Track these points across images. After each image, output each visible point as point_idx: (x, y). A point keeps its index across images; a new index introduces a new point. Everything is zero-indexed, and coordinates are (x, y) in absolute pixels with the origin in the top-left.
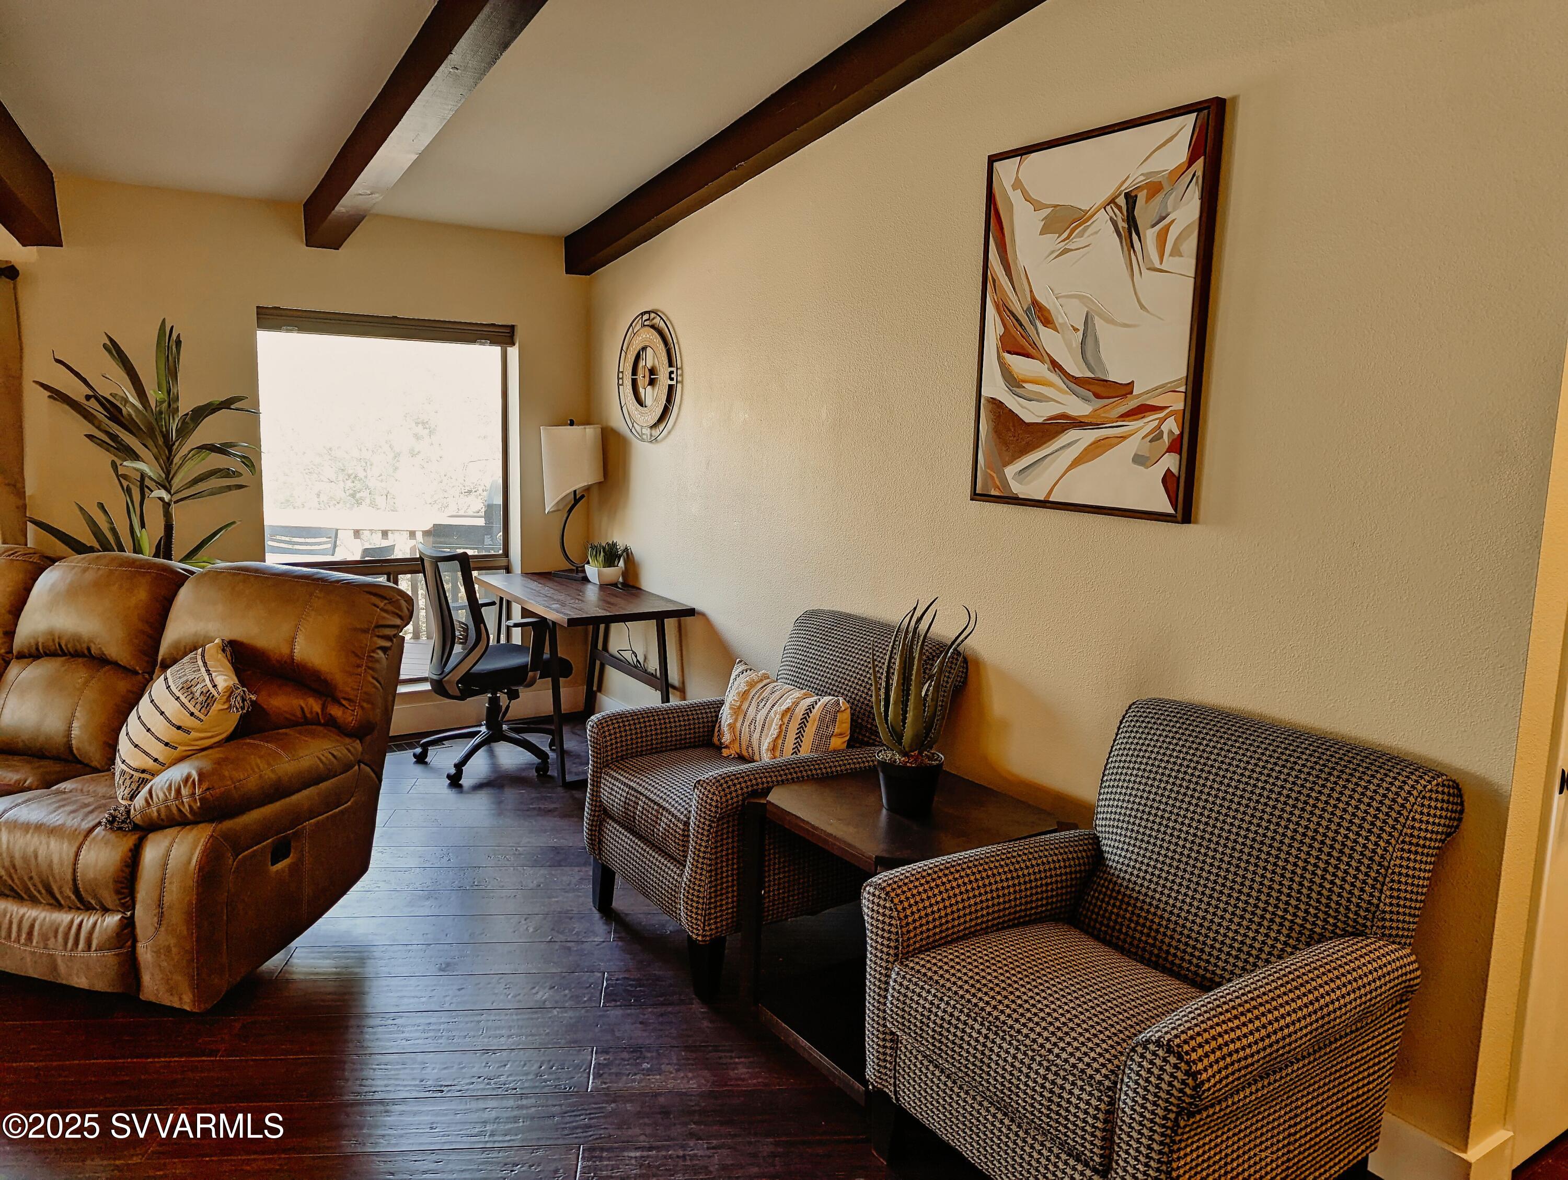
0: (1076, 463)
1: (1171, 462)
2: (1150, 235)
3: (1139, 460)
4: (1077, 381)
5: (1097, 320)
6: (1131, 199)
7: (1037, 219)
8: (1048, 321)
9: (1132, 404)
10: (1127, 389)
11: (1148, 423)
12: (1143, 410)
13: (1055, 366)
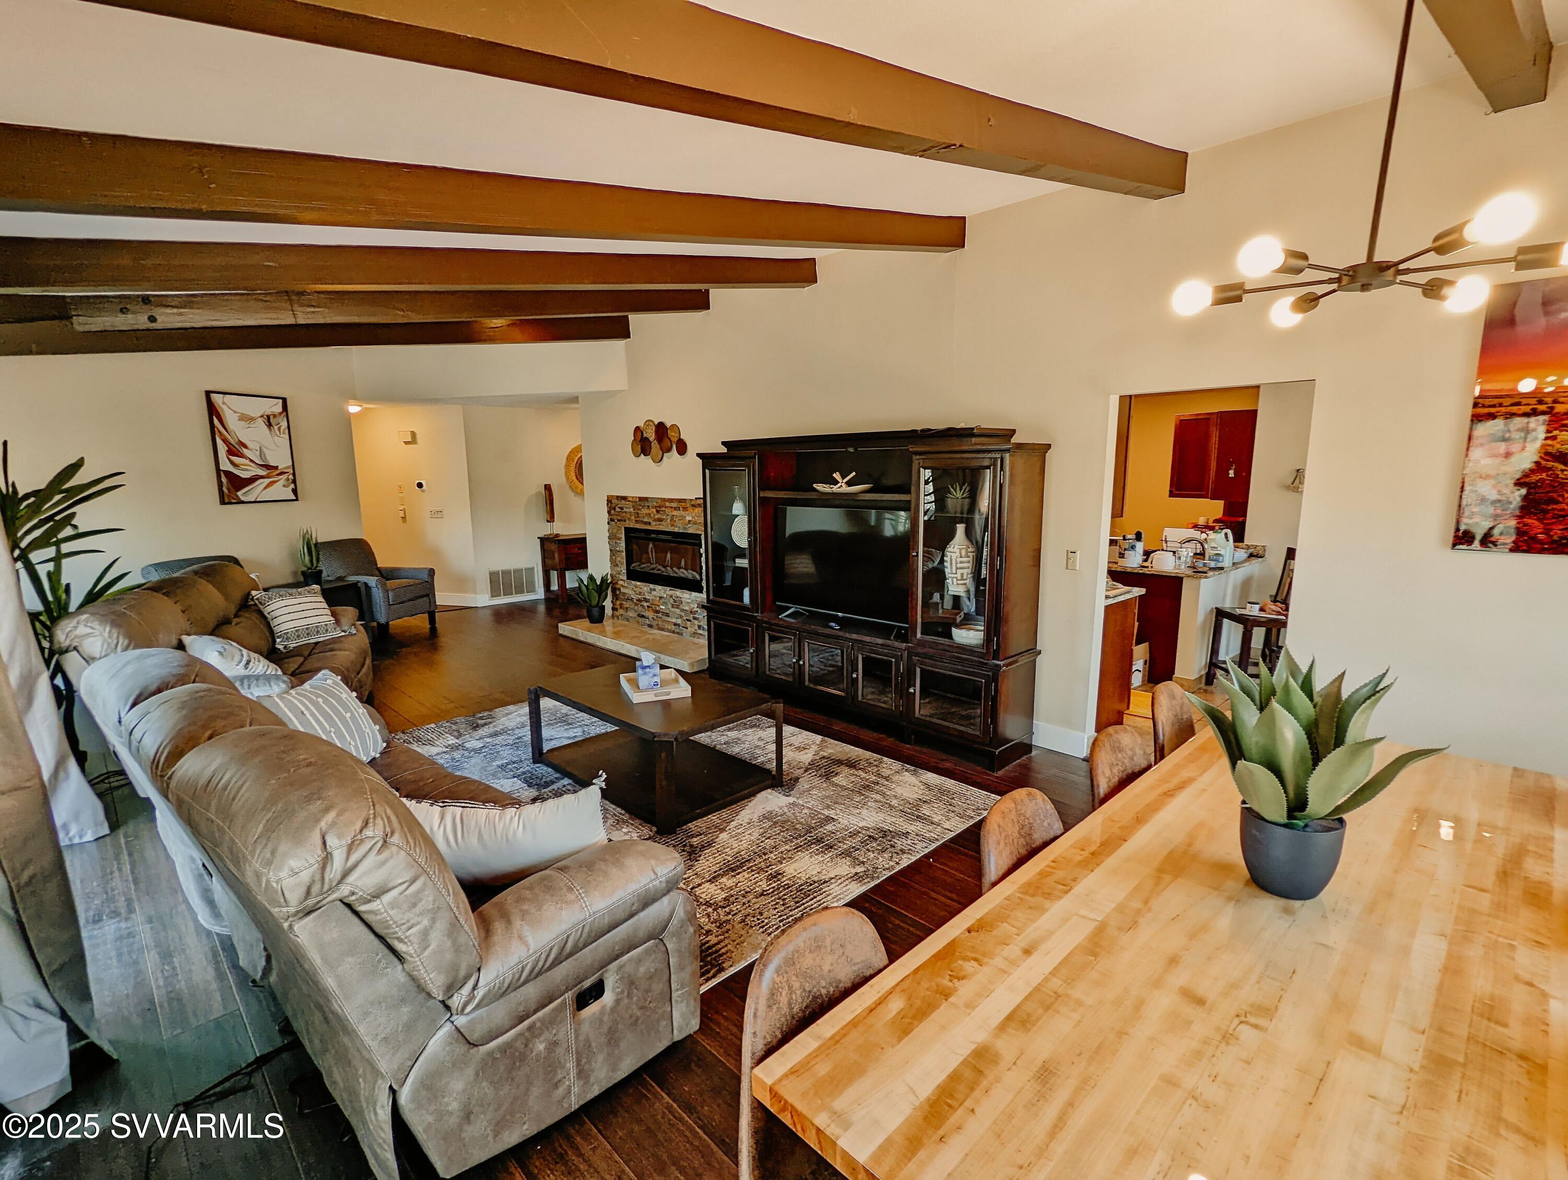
0: (265, 488)
1: (292, 486)
2: (276, 428)
3: (284, 486)
4: (261, 465)
5: (264, 450)
6: (268, 417)
7: (236, 416)
8: (246, 447)
9: (278, 472)
10: (276, 468)
11: (284, 477)
12: (282, 473)
13: (251, 461)
